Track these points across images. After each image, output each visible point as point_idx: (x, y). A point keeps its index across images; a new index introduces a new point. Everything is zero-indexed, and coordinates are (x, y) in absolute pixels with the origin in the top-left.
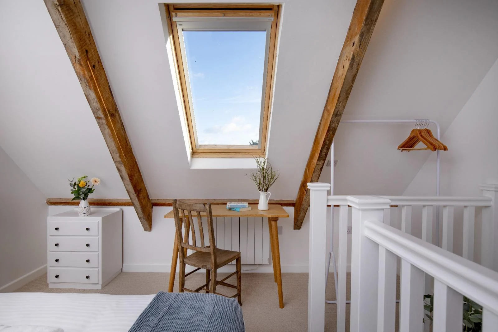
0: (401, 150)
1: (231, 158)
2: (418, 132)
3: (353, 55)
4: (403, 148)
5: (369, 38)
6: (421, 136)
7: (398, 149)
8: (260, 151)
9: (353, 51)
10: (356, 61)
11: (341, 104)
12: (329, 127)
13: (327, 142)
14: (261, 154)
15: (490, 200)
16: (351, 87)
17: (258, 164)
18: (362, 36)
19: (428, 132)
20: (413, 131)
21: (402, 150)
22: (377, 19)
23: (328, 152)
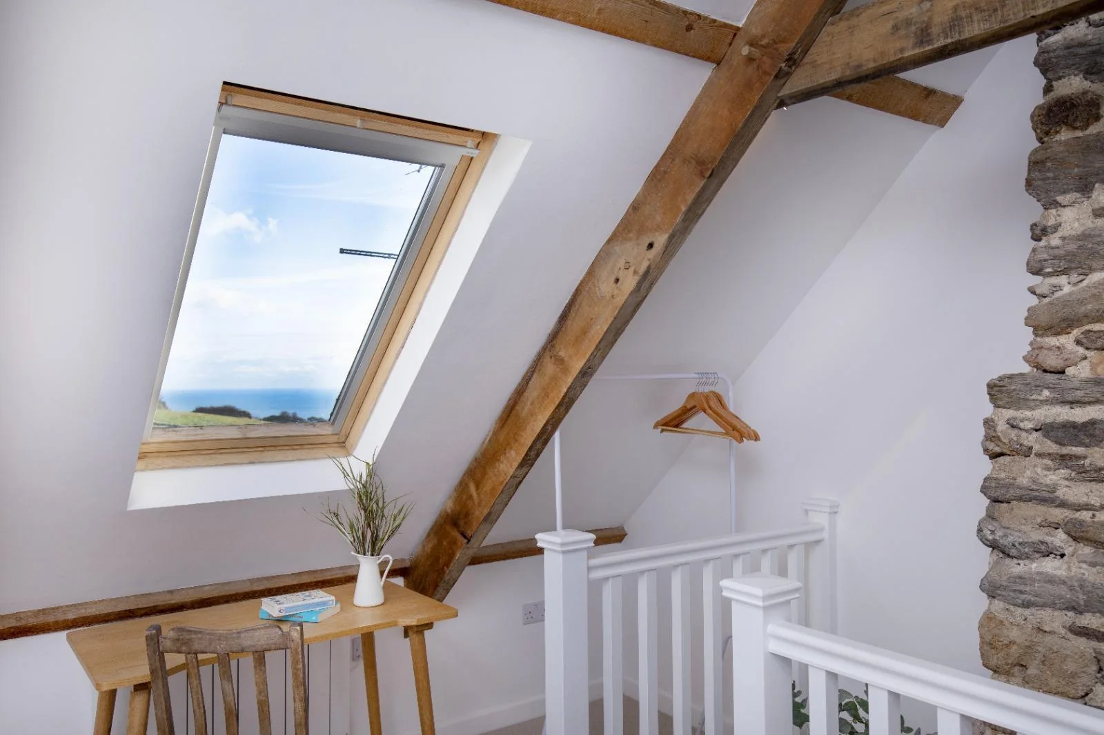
0: (660, 430)
1: (252, 463)
2: (703, 399)
3: (649, 267)
4: (664, 428)
5: (681, 243)
6: (710, 408)
7: (656, 426)
8: (335, 439)
9: (649, 260)
10: (650, 278)
11: (599, 353)
12: (564, 397)
13: (550, 428)
14: (337, 445)
15: (821, 530)
16: (626, 323)
17: (346, 475)
18: (672, 237)
19: (719, 399)
20: (692, 396)
21: (663, 431)
22: (703, 212)
23: (543, 449)
